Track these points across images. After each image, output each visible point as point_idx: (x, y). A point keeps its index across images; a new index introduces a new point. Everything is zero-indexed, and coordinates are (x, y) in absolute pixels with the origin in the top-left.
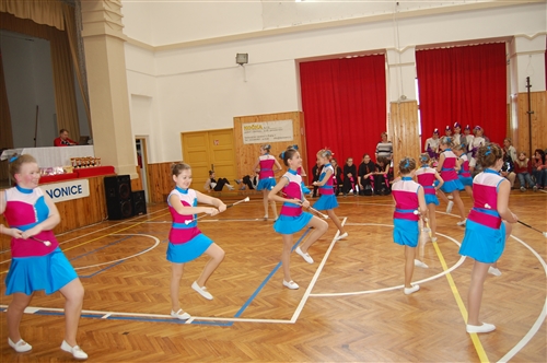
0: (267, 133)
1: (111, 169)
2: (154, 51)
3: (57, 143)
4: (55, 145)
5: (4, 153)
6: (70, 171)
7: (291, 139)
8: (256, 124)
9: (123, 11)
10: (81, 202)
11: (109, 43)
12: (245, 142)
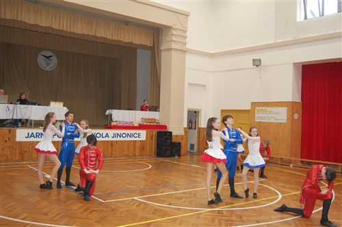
0: (270, 115)
1: (165, 127)
2: (212, 56)
3: (143, 109)
4: (142, 110)
5: (107, 112)
6: (136, 125)
7: (285, 121)
8: (264, 108)
9: (188, 33)
10: (139, 143)
11: (174, 53)
12: (257, 120)
